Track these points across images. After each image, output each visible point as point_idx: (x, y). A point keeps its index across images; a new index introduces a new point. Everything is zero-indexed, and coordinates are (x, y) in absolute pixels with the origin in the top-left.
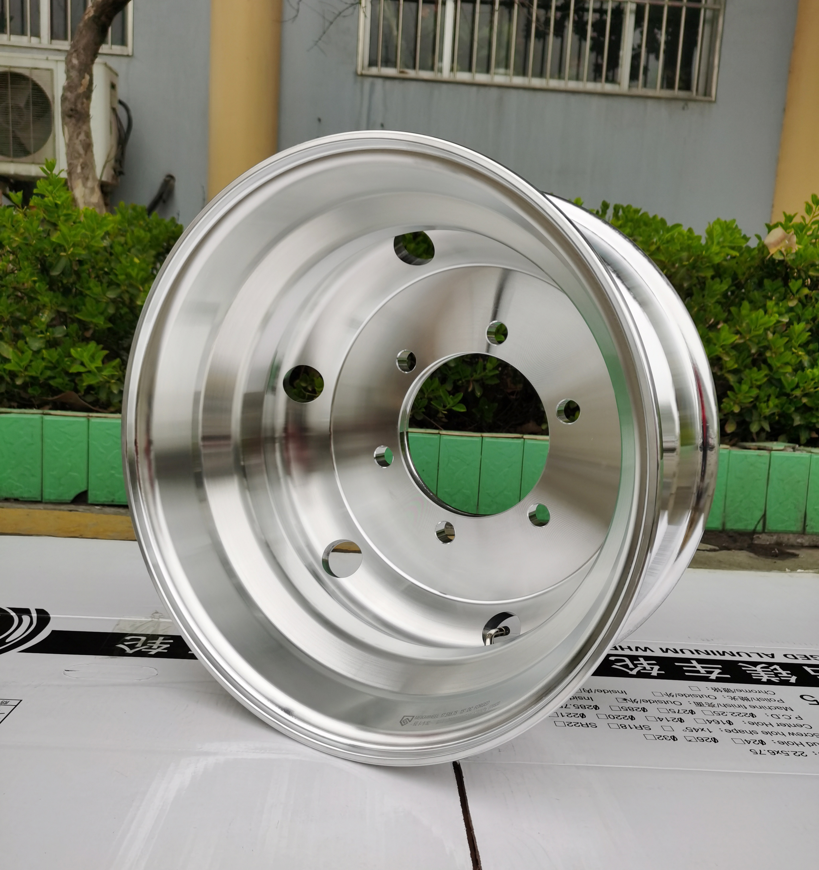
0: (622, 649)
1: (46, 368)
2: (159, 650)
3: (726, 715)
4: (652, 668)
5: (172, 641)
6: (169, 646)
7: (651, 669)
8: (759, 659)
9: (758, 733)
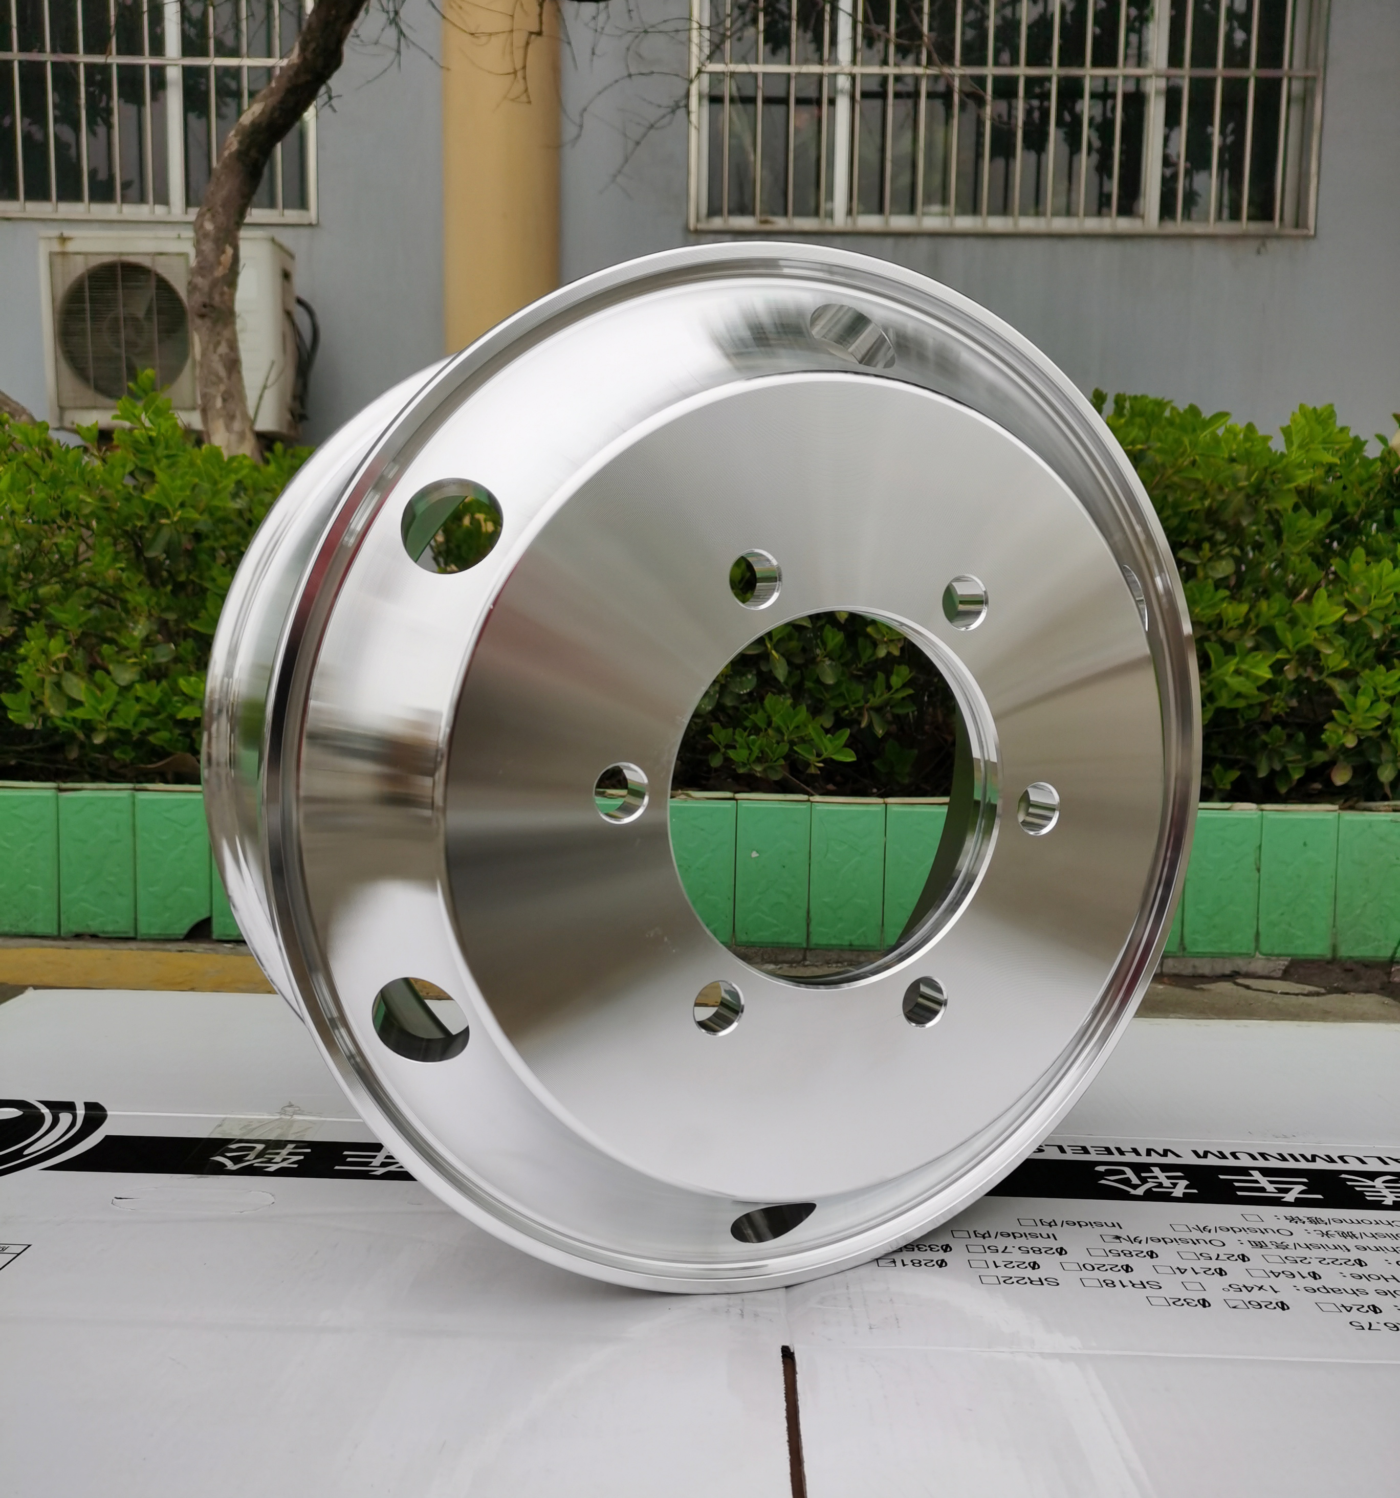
0: (1121, 1153)
1: (143, 714)
2: (285, 1164)
3: (1310, 1263)
4: (1175, 1185)
5: (309, 1150)
6: (302, 1157)
7: (1172, 1186)
8: (1381, 1168)
9: (1367, 1294)
